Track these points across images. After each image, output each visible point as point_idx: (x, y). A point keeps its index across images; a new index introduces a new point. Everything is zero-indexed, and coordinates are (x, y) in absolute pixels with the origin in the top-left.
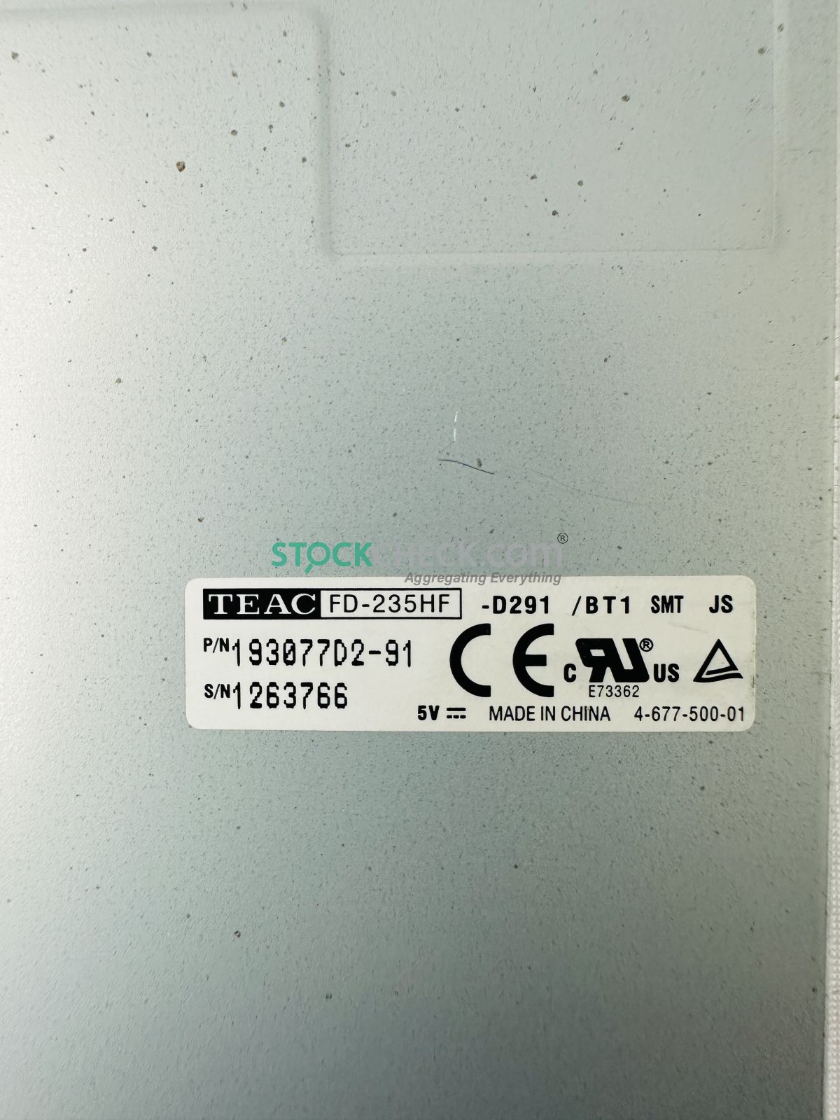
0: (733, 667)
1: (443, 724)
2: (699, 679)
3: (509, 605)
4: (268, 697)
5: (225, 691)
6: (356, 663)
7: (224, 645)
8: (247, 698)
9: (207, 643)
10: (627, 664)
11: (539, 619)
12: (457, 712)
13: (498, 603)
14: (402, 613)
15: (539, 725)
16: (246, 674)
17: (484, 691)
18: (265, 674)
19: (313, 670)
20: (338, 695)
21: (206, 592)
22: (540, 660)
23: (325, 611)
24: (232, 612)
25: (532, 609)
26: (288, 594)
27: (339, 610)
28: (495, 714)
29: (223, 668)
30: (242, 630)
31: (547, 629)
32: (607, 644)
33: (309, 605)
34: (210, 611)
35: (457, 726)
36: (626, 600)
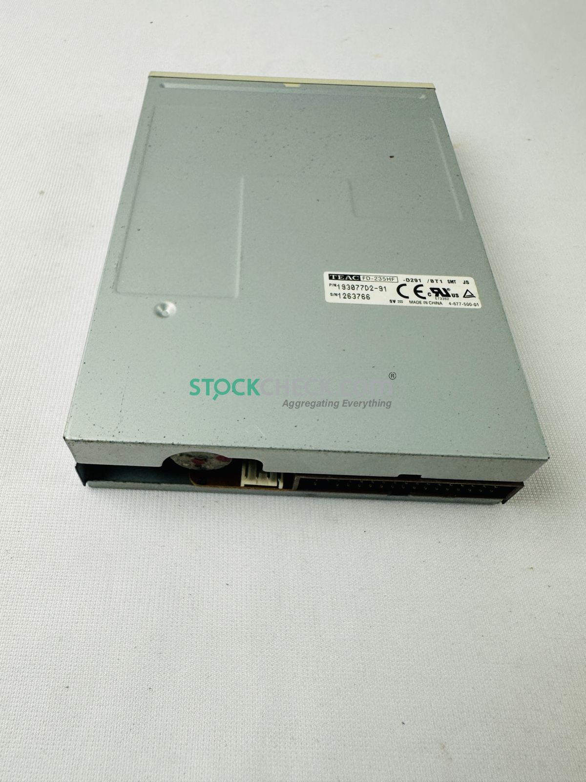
0: (472, 295)
1: (397, 304)
2: (464, 297)
3: (410, 280)
4: (348, 296)
5: (336, 295)
6: (371, 290)
7: (335, 285)
8: (342, 296)
9: (330, 284)
10: (444, 293)
11: (418, 283)
12: (401, 302)
13: (408, 280)
14: (382, 281)
15: (423, 305)
16: (341, 291)
17: (407, 297)
18: (347, 292)
19: (359, 291)
20: (367, 297)
21: (329, 275)
22: (421, 292)
23: (362, 280)
24: (336, 278)
25: (417, 281)
26: (351, 276)
27: (365, 279)
29: (335, 290)
30: (340, 282)
31: (421, 285)
32: (438, 289)
33: (358, 278)
34: (331, 278)
35: (400, 304)
36: (441, 281)
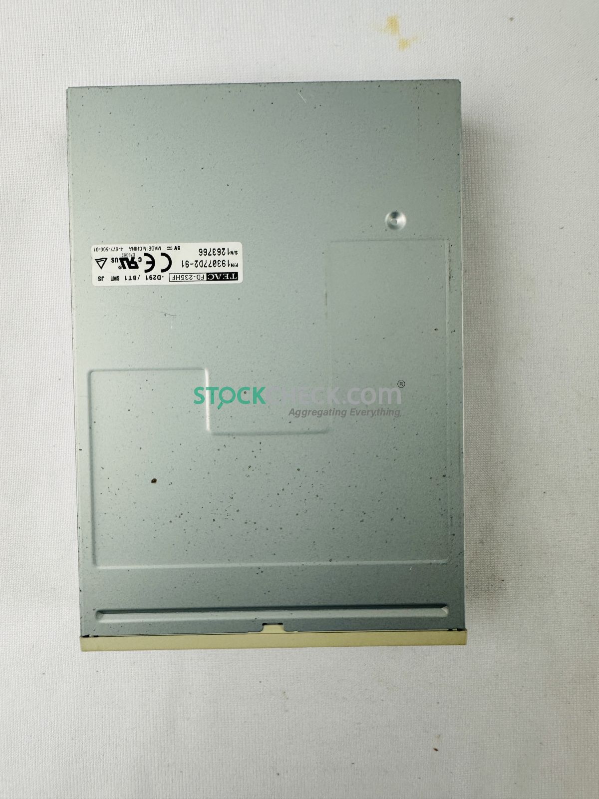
0: (98, 262)
1: (173, 245)
2: (106, 259)
3: (156, 277)
4: (220, 251)
5: (232, 253)
6: (197, 261)
7: (232, 265)
8: (226, 251)
9: (237, 266)
10: (125, 262)
11: (149, 274)
12: (169, 248)
13: (159, 278)
14: (185, 275)
15: (148, 245)
16: (227, 257)
17: (163, 254)
18: (221, 258)
19: (208, 259)
20: (201, 252)
21: (237, 279)
22: (148, 263)
23: (205, 275)
24: (230, 274)
25: (150, 277)
26: (215, 279)
27: (202, 275)
28: (159, 248)
29: (232, 259)
30: (227, 269)
31: (146, 271)
32: (130, 267)
33: (209, 276)
34: (236, 274)
35: (170, 245)
36: (126, 279)
